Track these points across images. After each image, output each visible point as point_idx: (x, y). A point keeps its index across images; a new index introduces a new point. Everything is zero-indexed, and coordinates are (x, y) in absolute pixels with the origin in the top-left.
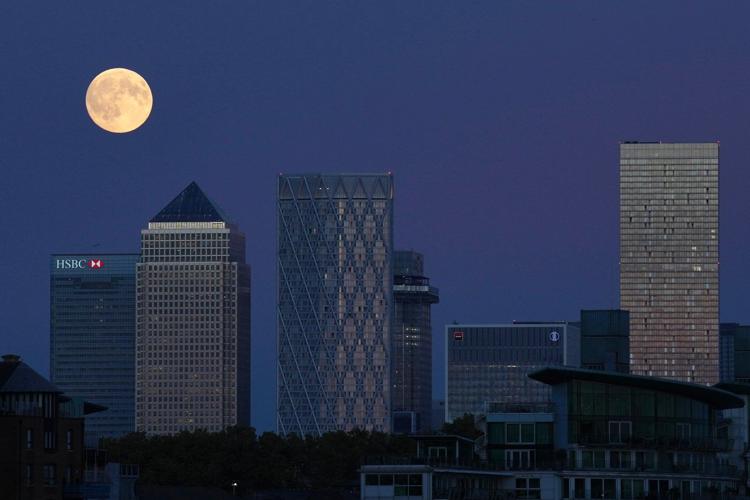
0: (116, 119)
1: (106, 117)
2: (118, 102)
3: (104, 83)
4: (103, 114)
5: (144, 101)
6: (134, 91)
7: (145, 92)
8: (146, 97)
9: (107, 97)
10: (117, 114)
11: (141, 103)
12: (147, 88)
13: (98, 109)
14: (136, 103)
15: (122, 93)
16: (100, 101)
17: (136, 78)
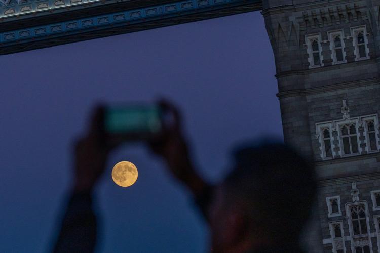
0: (125, 181)
1: (120, 181)
2: (124, 175)
3: (118, 167)
4: (119, 180)
5: (134, 173)
6: (130, 170)
7: (135, 170)
8: (135, 171)
9: (120, 173)
10: (125, 179)
11: (133, 174)
12: (135, 168)
13: (117, 178)
14: (131, 174)
15: (126, 171)
16: (117, 175)
17: (130, 165)
